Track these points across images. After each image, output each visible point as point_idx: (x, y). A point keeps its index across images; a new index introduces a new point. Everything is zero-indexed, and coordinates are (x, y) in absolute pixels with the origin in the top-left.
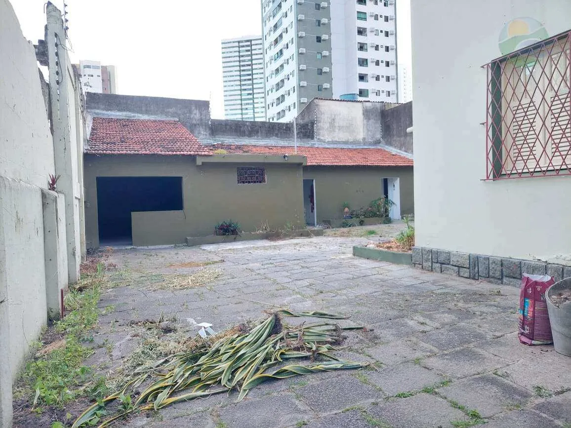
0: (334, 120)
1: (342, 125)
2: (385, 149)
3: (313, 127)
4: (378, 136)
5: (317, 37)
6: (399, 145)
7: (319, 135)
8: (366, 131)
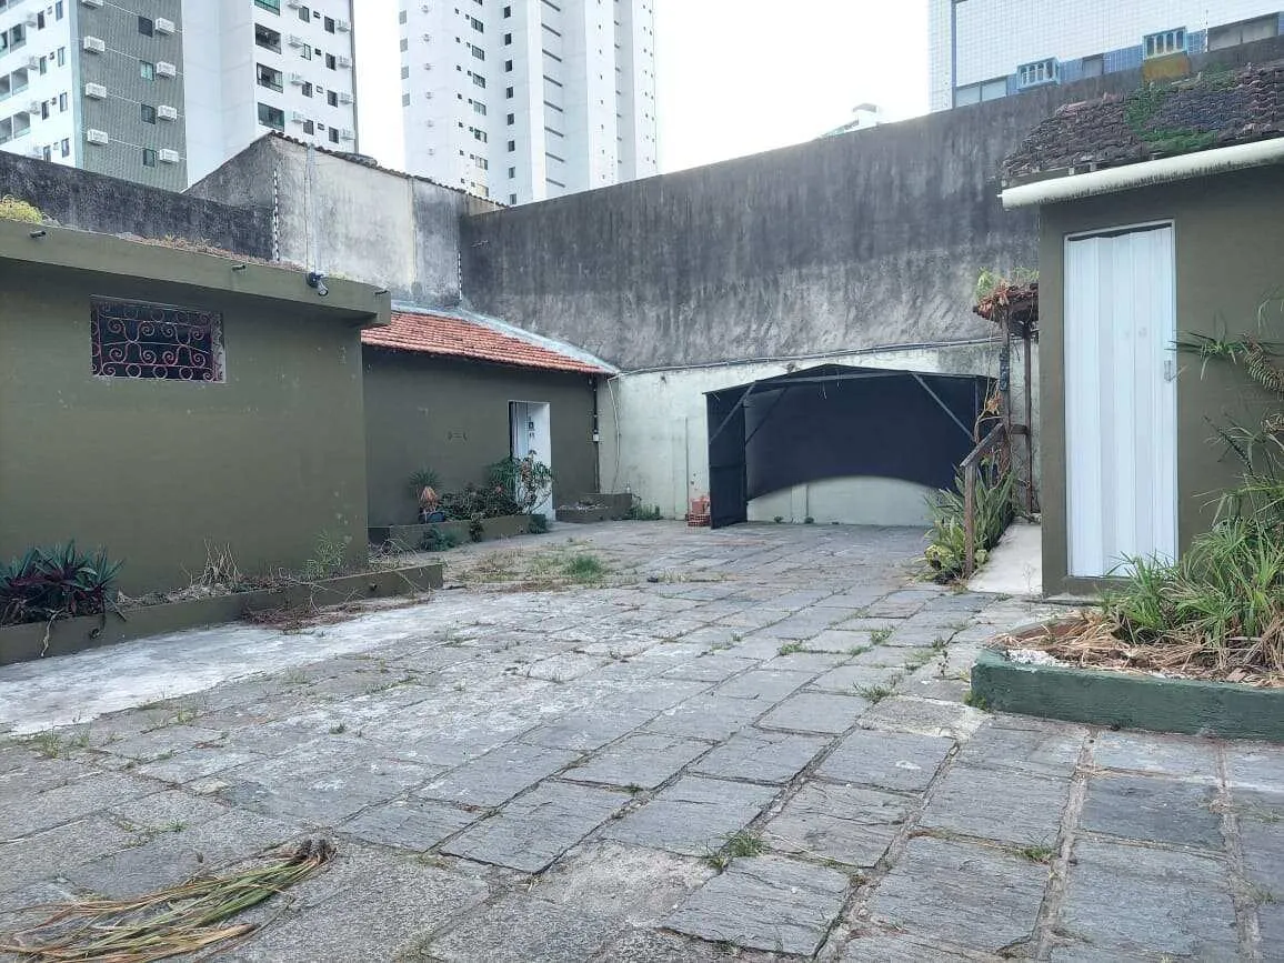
0: (332, 214)
1: (356, 235)
2: (475, 321)
3: (266, 222)
4: (454, 285)
5: (142, 20)
6: (520, 316)
7: (287, 252)
8: (421, 264)
